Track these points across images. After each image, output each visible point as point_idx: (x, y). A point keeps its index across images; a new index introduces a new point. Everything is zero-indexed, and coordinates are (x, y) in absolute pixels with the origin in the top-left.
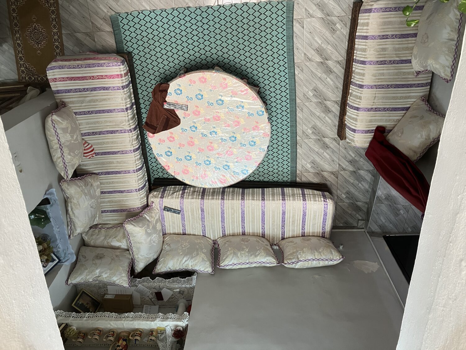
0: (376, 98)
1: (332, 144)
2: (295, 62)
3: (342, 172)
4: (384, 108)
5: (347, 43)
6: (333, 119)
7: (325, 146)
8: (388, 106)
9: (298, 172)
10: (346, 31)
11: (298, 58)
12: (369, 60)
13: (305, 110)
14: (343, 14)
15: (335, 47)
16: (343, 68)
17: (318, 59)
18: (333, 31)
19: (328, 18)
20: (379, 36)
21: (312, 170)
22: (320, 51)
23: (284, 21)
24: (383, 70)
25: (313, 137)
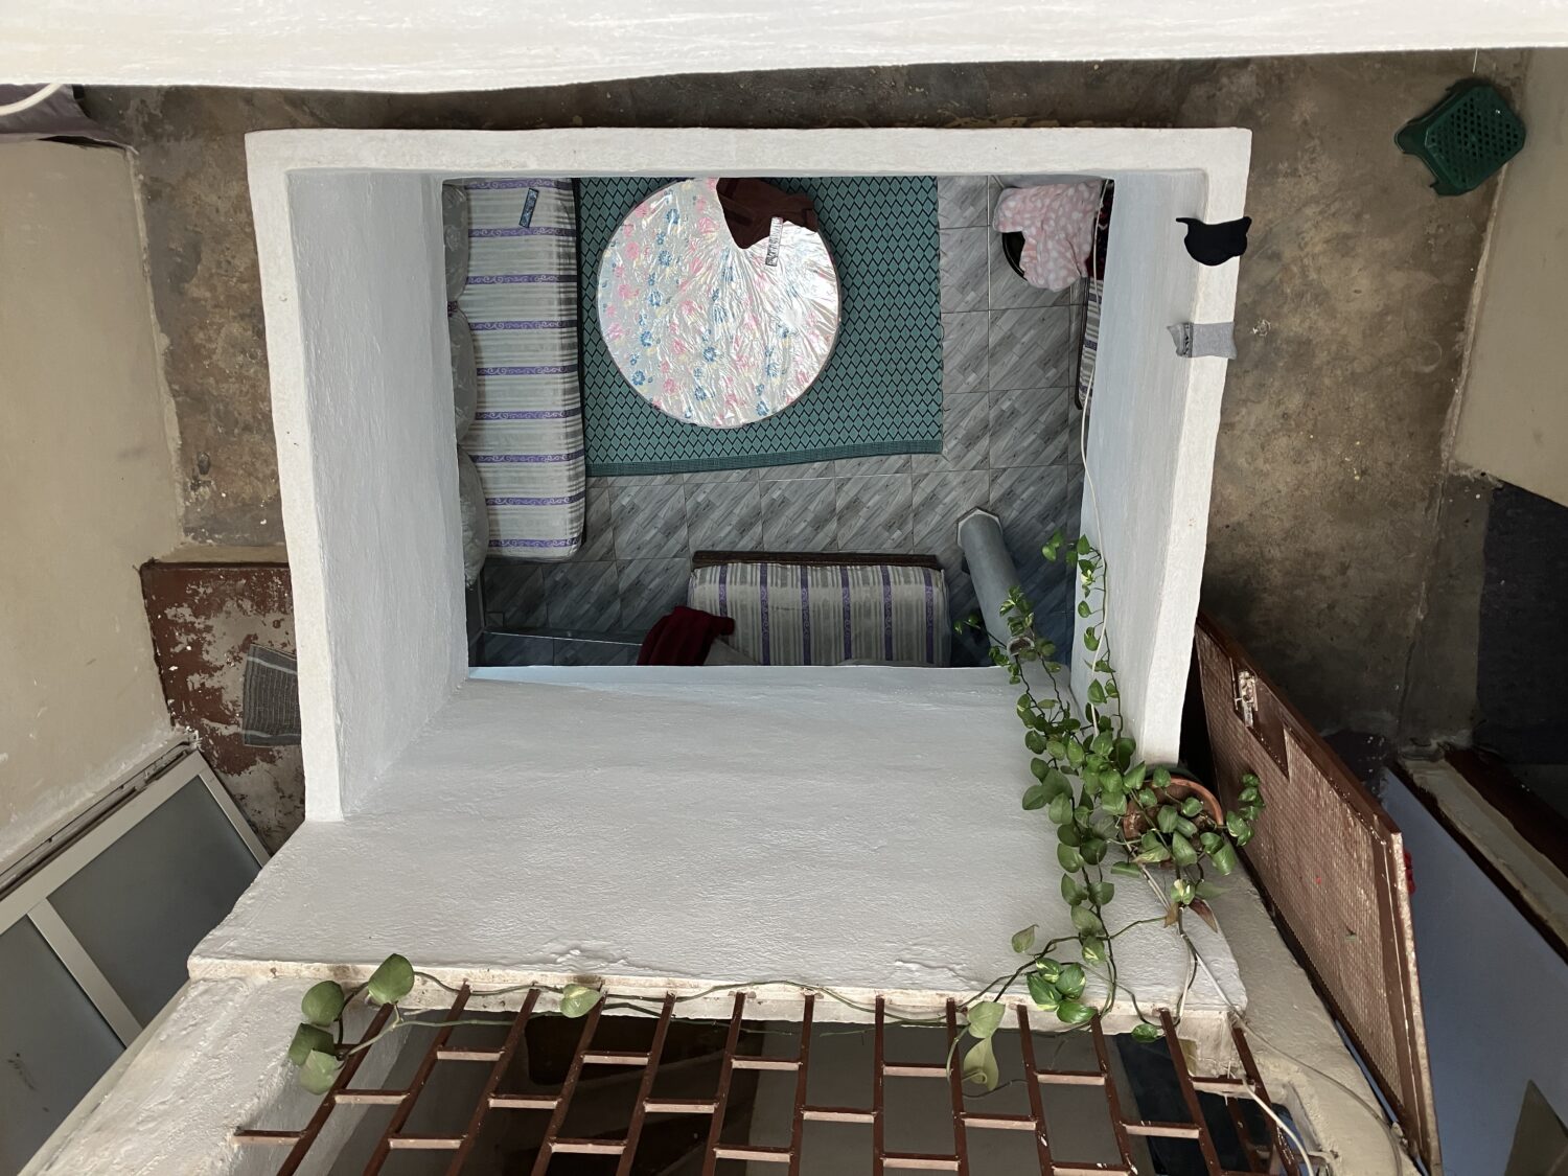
0: (784, 612)
1: (674, 544)
2: (836, 462)
3: (614, 568)
4: (767, 628)
5: (868, 551)
6: (728, 539)
7: (669, 531)
8: (771, 632)
9: (610, 479)
10: (888, 548)
11: (843, 467)
12: (851, 591)
13: (745, 485)
14: (916, 540)
15: (862, 530)
16: (824, 549)
17: (840, 503)
18: (889, 527)
19: (912, 515)
20: (890, 603)
21: (615, 508)
22: (854, 505)
23: (908, 438)
24: (834, 617)
25: (689, 506)
